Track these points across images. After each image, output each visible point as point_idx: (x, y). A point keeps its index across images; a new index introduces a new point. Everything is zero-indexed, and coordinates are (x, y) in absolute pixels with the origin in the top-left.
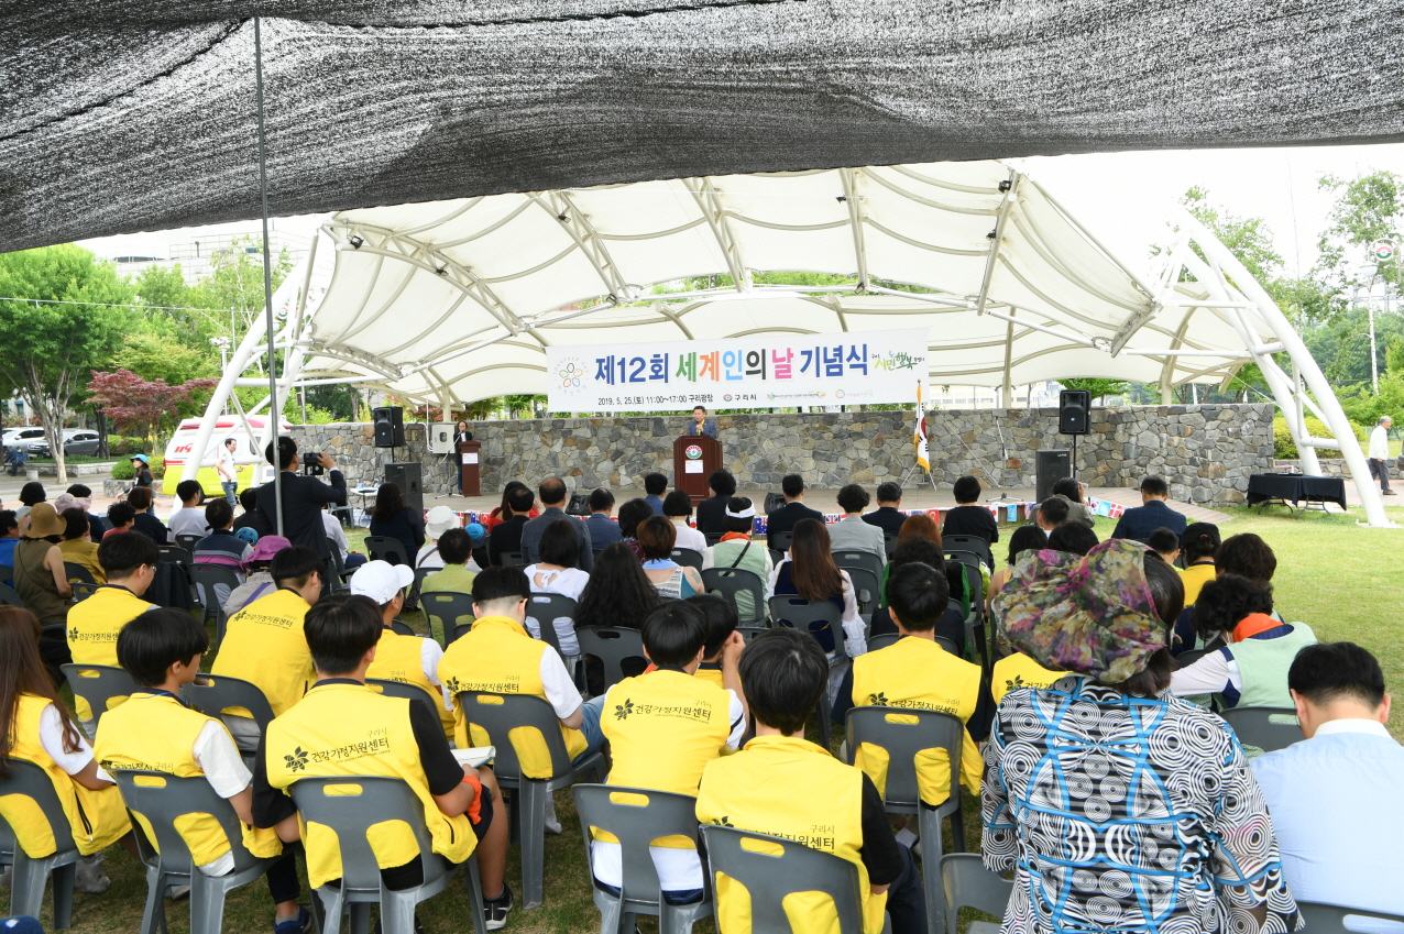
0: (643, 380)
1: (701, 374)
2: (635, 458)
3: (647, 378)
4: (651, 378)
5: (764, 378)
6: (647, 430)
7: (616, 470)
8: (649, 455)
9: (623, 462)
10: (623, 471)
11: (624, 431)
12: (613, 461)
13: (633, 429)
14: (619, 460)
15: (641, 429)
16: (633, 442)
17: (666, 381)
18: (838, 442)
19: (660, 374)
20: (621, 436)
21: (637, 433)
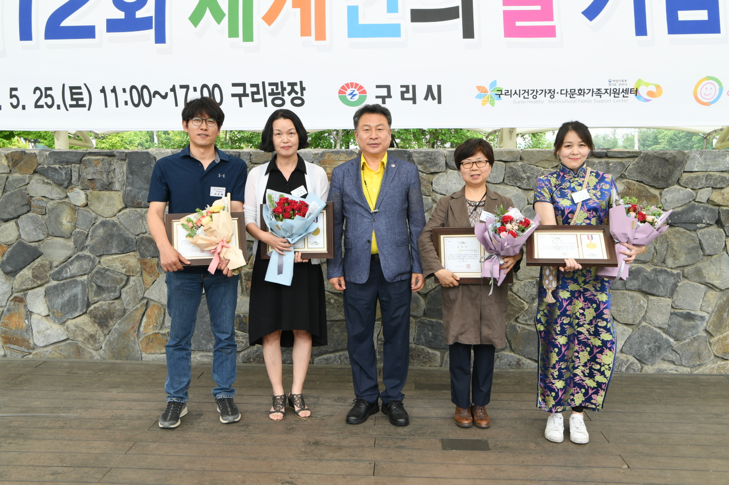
0: (87, 32)
1: (270, 18)
2: (74, 269)
3: (101, 28)
4: (113, 26)
5: (468, 32)
6: (108, 187)
7: (20, 300)
8: (115, 262)
9: (39, 278)
10: (38, 304)
11: (38, 188)
12: (11, 274)
13: (66, 185)
14: (27, 272)
15: (89, 185)
16: (66, 221)
17: (160, 38)
18: (681, 238)
19: (140, 14)
20: (28, 204)
21: (78, 196)
